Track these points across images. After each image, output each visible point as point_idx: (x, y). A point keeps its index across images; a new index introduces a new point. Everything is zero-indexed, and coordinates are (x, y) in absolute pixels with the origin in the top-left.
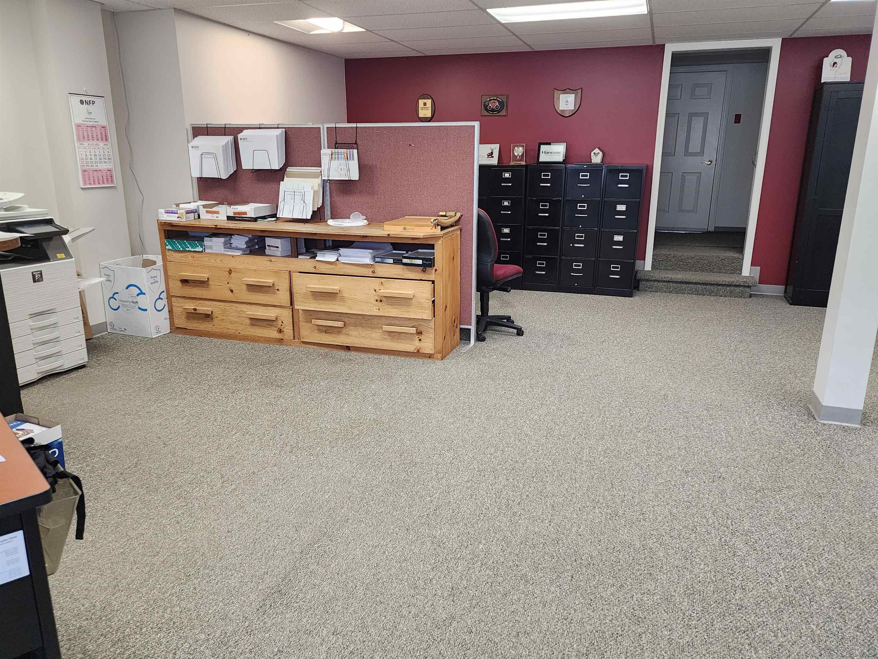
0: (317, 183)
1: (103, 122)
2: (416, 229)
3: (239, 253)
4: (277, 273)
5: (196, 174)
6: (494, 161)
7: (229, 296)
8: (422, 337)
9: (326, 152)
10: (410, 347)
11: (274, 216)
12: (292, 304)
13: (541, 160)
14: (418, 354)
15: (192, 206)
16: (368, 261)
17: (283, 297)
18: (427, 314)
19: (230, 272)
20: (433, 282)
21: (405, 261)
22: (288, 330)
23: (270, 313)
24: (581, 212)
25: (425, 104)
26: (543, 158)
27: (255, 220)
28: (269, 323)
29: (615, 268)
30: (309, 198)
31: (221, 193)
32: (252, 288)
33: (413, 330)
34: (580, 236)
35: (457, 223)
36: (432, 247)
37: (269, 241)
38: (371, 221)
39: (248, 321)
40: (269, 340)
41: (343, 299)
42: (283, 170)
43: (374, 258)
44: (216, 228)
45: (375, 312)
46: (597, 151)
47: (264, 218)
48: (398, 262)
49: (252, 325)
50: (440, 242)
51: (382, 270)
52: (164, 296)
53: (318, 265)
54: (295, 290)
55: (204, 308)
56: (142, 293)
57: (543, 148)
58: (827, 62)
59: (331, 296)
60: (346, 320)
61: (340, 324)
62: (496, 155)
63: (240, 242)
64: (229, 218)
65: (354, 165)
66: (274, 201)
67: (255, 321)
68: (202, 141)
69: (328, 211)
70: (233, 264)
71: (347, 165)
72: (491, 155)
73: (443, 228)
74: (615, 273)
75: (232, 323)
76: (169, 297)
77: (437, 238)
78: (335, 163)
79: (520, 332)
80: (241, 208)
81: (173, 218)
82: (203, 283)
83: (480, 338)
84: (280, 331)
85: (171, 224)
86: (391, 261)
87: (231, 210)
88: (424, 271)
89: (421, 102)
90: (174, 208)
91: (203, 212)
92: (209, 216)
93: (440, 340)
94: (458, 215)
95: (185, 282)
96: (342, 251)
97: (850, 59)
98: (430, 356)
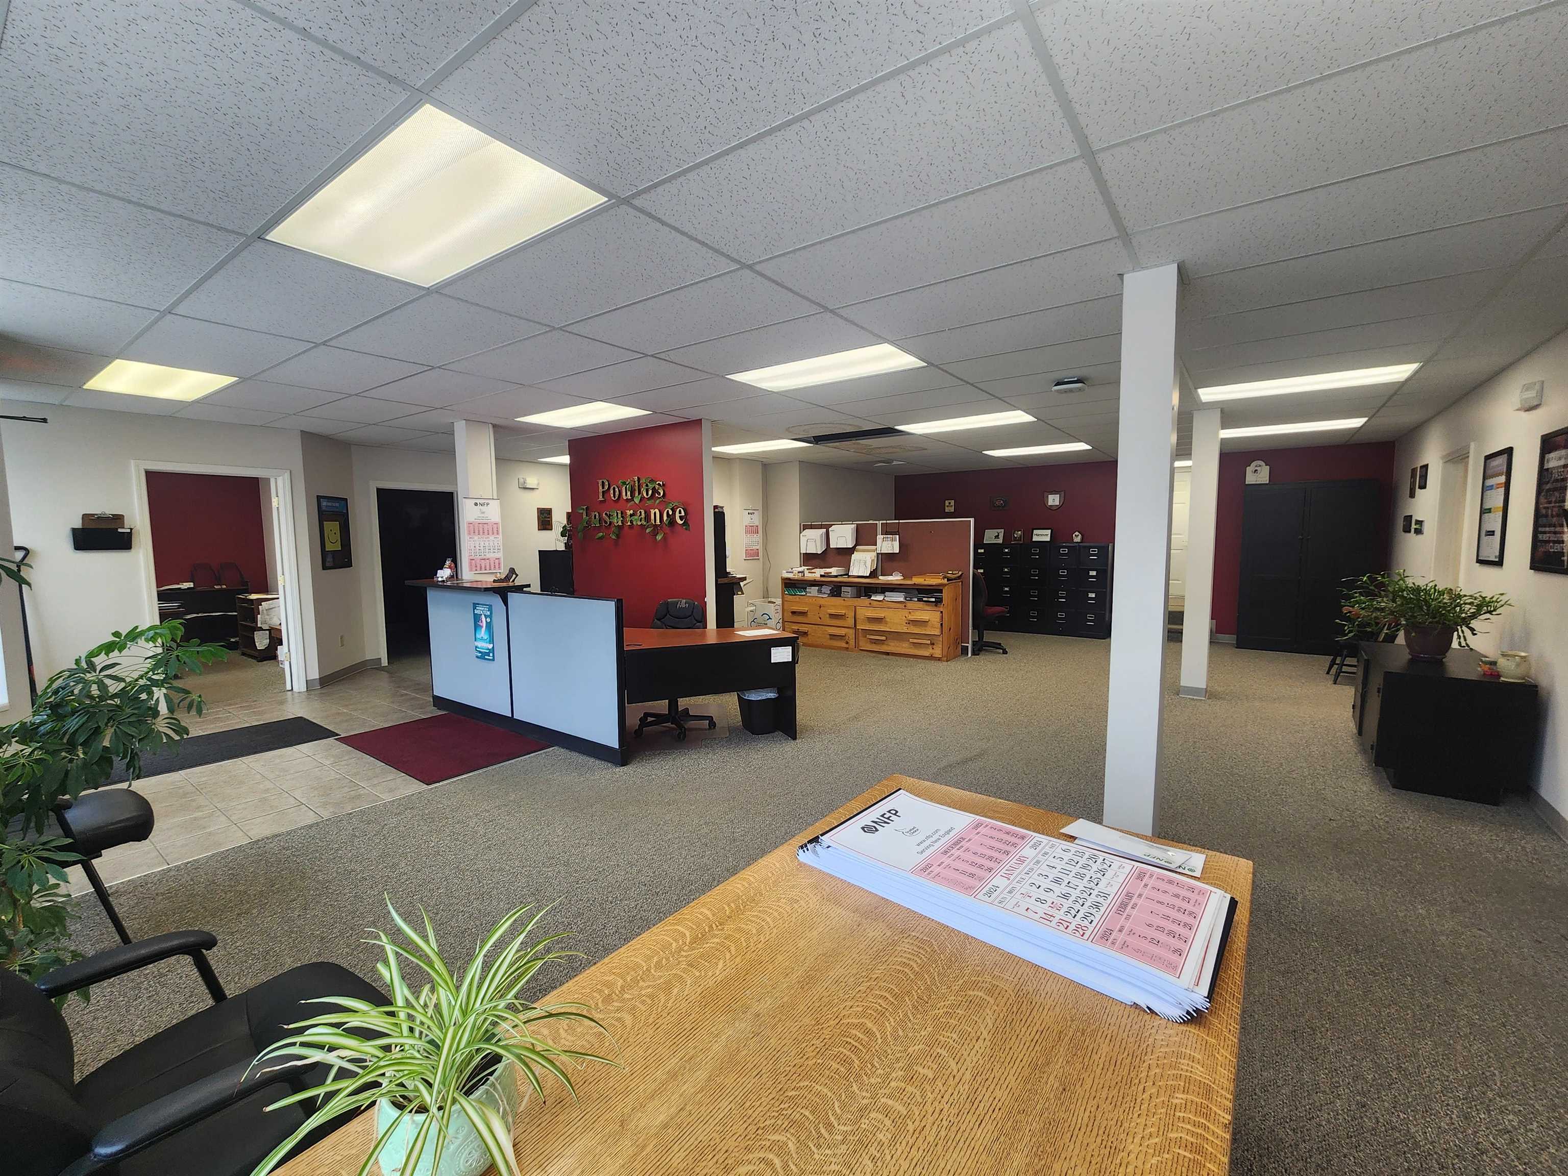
0: (875, 554)
1: (757, 523)
2: (932, 580)
3: (826, 596)
4: (847, 607)
5: (803, 551)
6: (1000, 541)
7: (818, 621)
8: (934, 647)
9: (880, 537)
10: (927, 653)
11: (847, 574)
12: (855, 626)
13: (1034, 540)
14: (931, 658)
15: (801, 569)
16: (902, 599)
17: (850, 622)
18: (937, 632)
19: (820, 607)
20: (942, 612)
21: (924, 599)
22: (852, 642)
23: (842, 632)
24: (1063, 576)
25: (950, 503)
26: (1035, 539)
27: (836, 576)
28: (841, 637)
29: (1090, 617)
30: (869, 564)
31: (816, 562)
32: (832, 616)
33: (929, 642)
34: (1062, 593)
35: (959, 577)
36: (941, 591)
37: (843, 589)
38: (905, 578)
39: (828, 636)
40: (840, 648)
41: (886, 623)
42: (854, 548)
43: (905, 598)
44: (815, 581)
45: (905, 630)
46: (1077, 533)
47: (841, 575)
48: (920, 600)
49: (831, 639)
50: (946, 588)
51: (910, 605)
52: (781, 620)
53: (872, 602)
54: (857, 617)
55: (803, 628)
56: (770, 618)
57: (1035, 532)
58: (1249, 470)
59: (879, 620)
60: (888, 636)
61: (884, 638)
62: (1001, 536)
63: (826, 589)
64: (822, 576)
65: (896, 545)
66: (848, 567)
67: (833, 637)
68: (808, 532)
69: (879, 572)
70: (822, 602)
71: (892, 545)
72: (997, 537)
73: (948, 580)
74: (1090, 621)
75: (819, 637)
76: (784, 622)
77: (944, 585)
78: (885, 543)
79: (1005, 652)
80: (828, 570)
81: (790, 576)
82: (803, 614)
83: (974, 654)
84: (847, 643)
85: (789, 579)
86: (916, 599)
87: (823, 571)
88: (936, 606)
89: (947, 503)
90: (790, 570)
91: (806, 572)
92: (810, 575)
93: (946, 649)
94: (960, 573)
95: (793, 613)
96: (887, 593)
97: (1268, 467)
98: (939, 659)
